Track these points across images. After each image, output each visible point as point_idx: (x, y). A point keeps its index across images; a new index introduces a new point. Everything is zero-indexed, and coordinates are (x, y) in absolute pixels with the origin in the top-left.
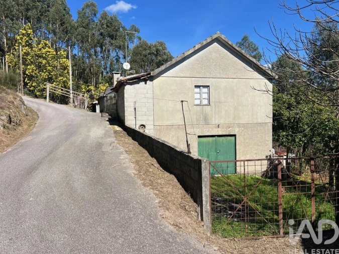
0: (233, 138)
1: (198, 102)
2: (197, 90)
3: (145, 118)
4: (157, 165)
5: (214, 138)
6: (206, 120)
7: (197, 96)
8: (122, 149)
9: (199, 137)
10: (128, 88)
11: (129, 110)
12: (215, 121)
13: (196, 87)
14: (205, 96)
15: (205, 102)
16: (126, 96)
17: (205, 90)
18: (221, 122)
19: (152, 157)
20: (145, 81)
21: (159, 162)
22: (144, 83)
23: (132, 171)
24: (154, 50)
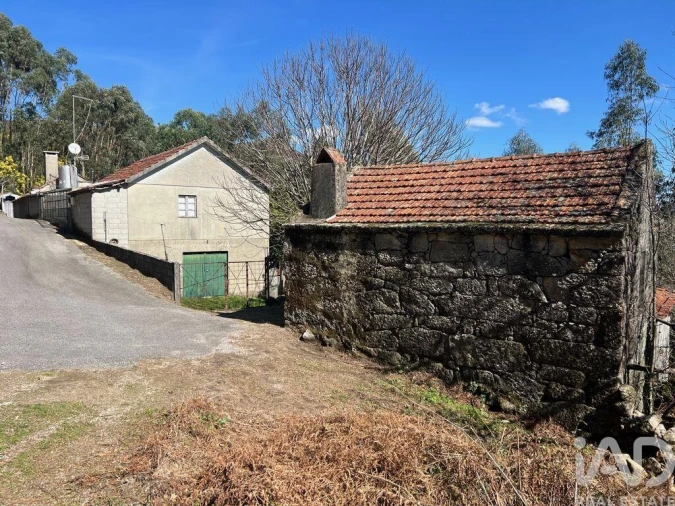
0: (225, 255)
1: (183, 214)
2: (182, 200)
3: (118, 231)
4: (139, 274)
5: (202, 256)
6: (193, 235)
7: (182, 207)
8: (100, 264)
9: (185, 254)
10: (95, 196)
11: (97, 221)
12: (203, 235)
13: (180, 196)
14: (192, 207)
15: (192, 214)
16: (93, 205)
17: (192, 200)
18: (211, 237)
19: (133, 268)
20: (118, 188)
21: (141, 271)
22: (116, 190)
23: (119, 276)
24: (109, 101)
